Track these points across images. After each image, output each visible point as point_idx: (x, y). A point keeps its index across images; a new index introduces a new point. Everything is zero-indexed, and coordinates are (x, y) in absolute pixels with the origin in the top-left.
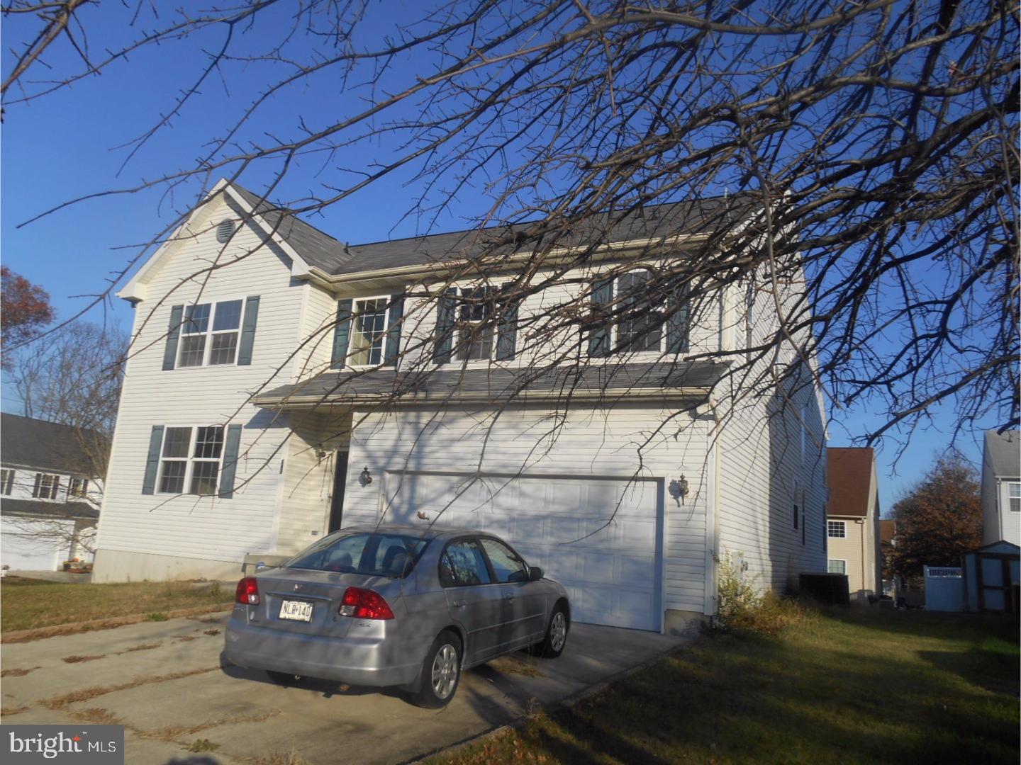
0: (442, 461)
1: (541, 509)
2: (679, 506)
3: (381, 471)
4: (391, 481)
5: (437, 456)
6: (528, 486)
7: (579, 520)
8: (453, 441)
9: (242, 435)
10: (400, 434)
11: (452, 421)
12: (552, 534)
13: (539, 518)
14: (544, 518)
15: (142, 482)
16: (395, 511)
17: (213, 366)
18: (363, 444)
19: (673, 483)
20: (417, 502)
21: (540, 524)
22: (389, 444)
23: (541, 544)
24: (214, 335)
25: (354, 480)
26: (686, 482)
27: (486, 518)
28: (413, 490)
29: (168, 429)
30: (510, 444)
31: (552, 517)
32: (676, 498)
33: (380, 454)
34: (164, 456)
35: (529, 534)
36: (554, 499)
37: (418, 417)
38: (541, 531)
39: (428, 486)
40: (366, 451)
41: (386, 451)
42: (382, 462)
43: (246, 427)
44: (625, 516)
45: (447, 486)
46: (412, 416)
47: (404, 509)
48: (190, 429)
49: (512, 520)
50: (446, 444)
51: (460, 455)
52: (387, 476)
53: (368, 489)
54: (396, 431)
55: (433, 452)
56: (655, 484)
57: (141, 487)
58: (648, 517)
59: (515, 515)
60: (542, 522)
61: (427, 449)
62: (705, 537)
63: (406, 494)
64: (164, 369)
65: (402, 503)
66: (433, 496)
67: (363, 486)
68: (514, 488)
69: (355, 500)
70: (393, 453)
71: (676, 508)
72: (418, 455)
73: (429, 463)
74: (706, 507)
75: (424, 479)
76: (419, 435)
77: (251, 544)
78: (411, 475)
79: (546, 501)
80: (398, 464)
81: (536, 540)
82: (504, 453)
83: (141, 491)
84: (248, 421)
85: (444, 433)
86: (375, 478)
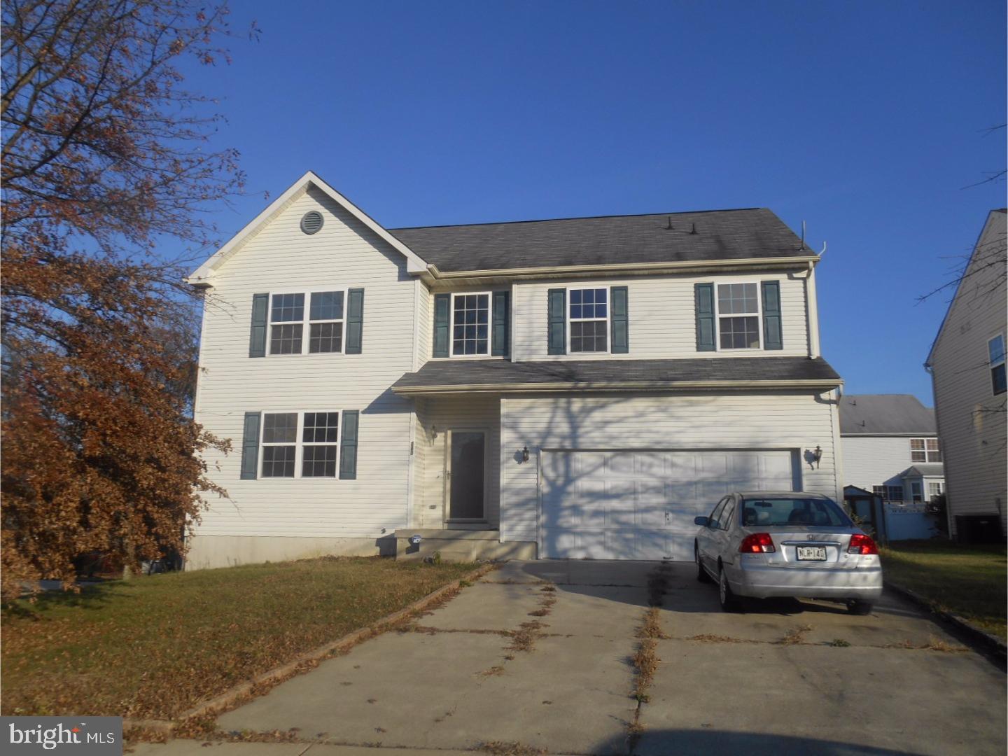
0: (597, 440)
1: (691, 476)
2: (813, 469)
3: (538, 450)
4: (546, 458)
5: (591, 434)
6: (679, 458)
7: (727, 484)
8: (607, 423)
9: (360, 420)
10: (553, 417)
11: (603, 406)
12: (704, 495)
13: (690, 484)
14: (696, 483)
15: (240, 468)
16: (552, 483)
17: (312, 354)
18: (514, 427)
19: (807, 452)
20: (573, 475)
21: (693, 488)
22: (542, 426)
23: (695, 504)
24: (312, 325)
25: (509, 459)
26: (821, 451)
27: (642, 485)
28: (568, 465)
29: (266, 415)
30: (662, 424)
31: (702, 482)
32: (810, 463)
33: (534, 435)
34: (264, 442)
35: (682, 497)
36: (703, 468)
37: (569, 403)
38: (694, 494)
39: (582, 461)
40: (517, 432)
41: (538, 433)
42: (536, 442)
43: (366, 411)
44: (766, 479)
45: (601, 461)
46: (562, 402)
47: (560, 482)
48: (296, 415)
49: (666, 486)
50: (600, 425)
51: (615, 434)
52: (542, 453)
53: (524, 466)
54: (549, 415)
55: (587, 432)
56: (789, 453)
57: (239, 473)
58: (786, 479)
59: (669, 482)
60: (694, 486)
61: (581, 430)
62: (836, 491)
63: (561, 469)
64: (251, 356)
65: (558, 476)
66: (588, 469)
67: (520, 463)
68: (665, 460)
69: (512, 476)
70: (548, 433)
71: (810, 471)
72: (574, 435)
73: (584, 442)
74: (835, 469)
75: (579, 455)
76: (572, 418)
77: (383, 521)
78: (566, 453)
79: (696, 470)
80: (553, 443)
81: (690, 501)
82: (657, 432)
83: (239, 477)
84: (366, 407)
85: (598, 416)
86: (531, 456)
